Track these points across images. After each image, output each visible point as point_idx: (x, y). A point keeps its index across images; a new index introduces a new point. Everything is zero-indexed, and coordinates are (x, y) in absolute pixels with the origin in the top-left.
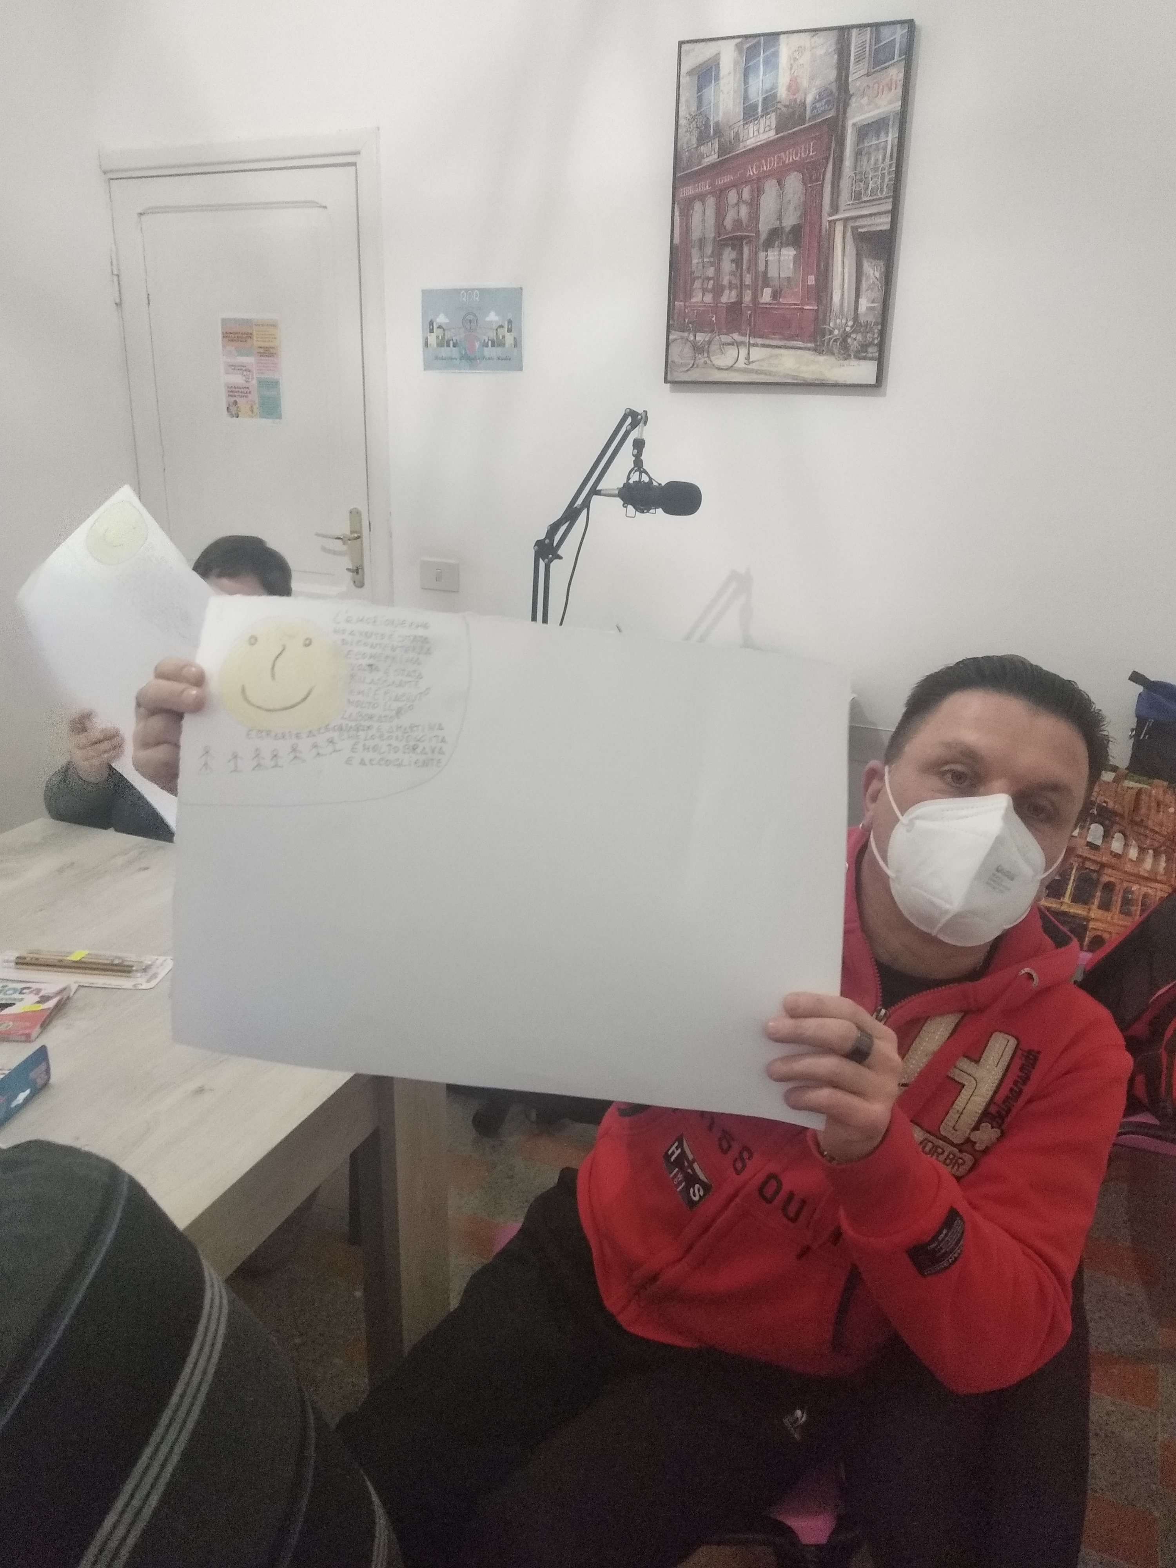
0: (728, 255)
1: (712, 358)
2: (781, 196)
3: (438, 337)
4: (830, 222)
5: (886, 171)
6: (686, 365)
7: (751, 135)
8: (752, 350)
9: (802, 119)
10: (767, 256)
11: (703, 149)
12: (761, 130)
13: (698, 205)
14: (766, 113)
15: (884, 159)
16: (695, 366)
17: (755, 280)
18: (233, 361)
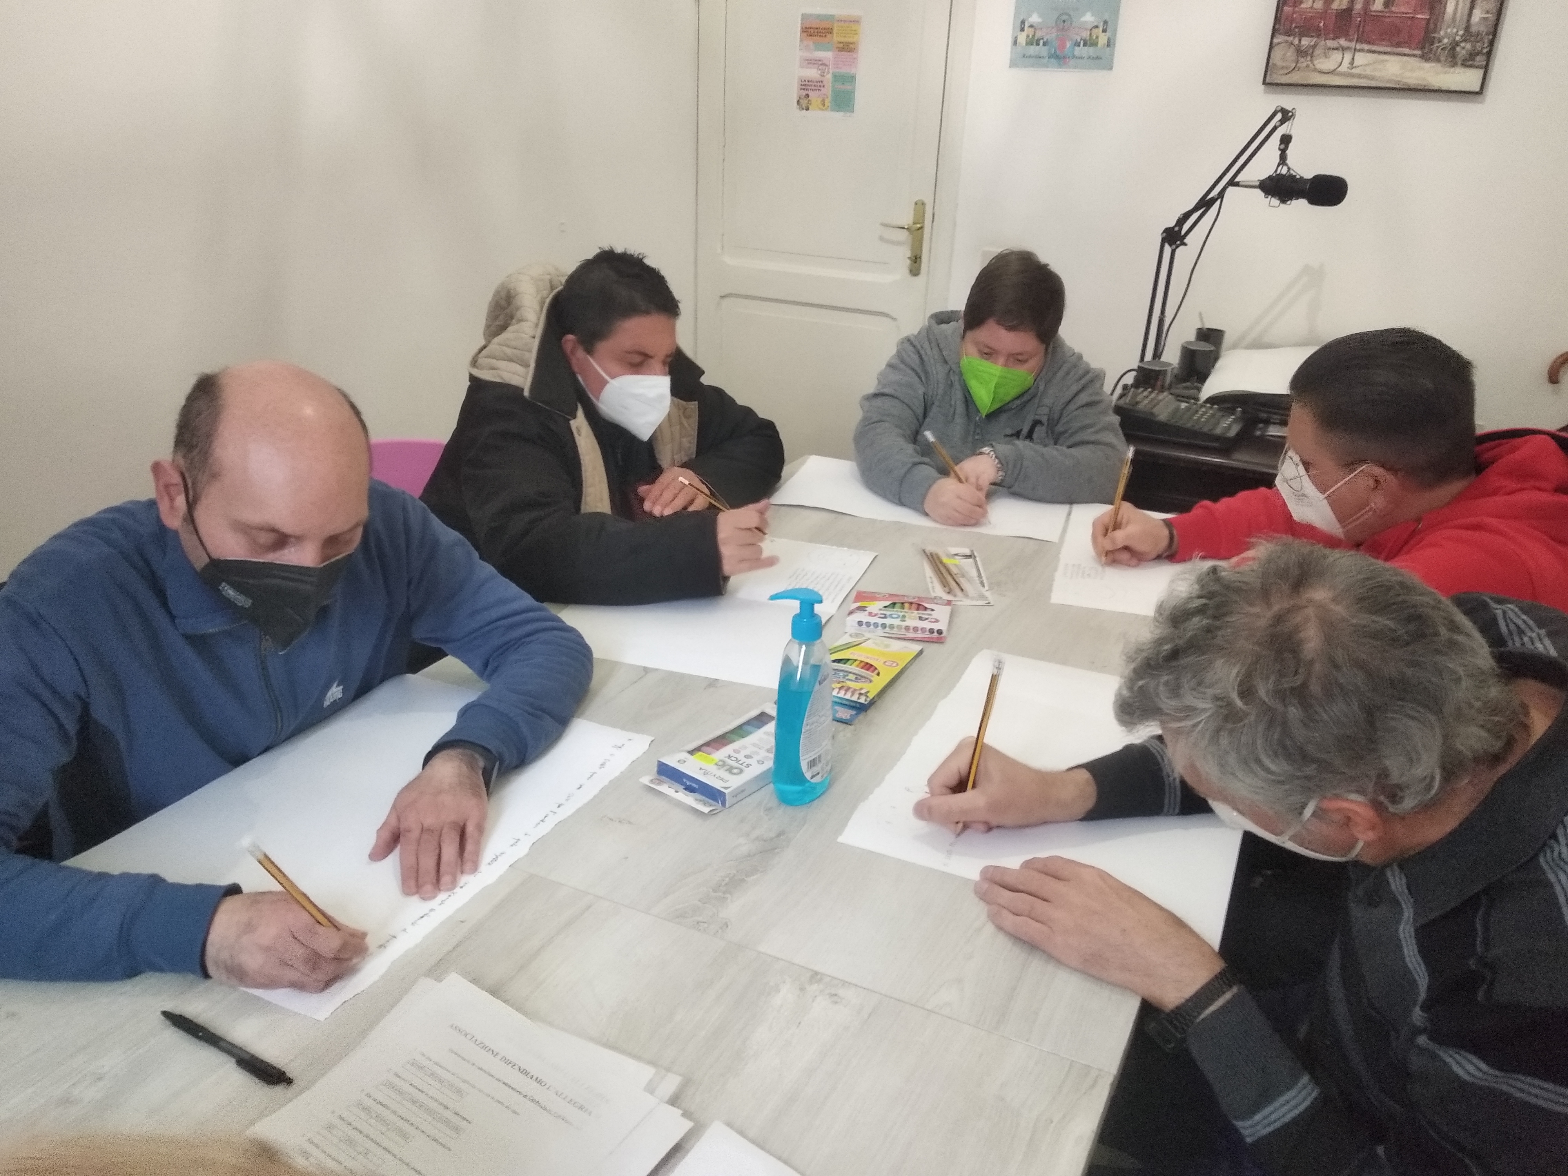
1: (1315, 62)
6: (1287, 68)
8: (1358, 55)
16: (1296, 69)
18: (808, 55)
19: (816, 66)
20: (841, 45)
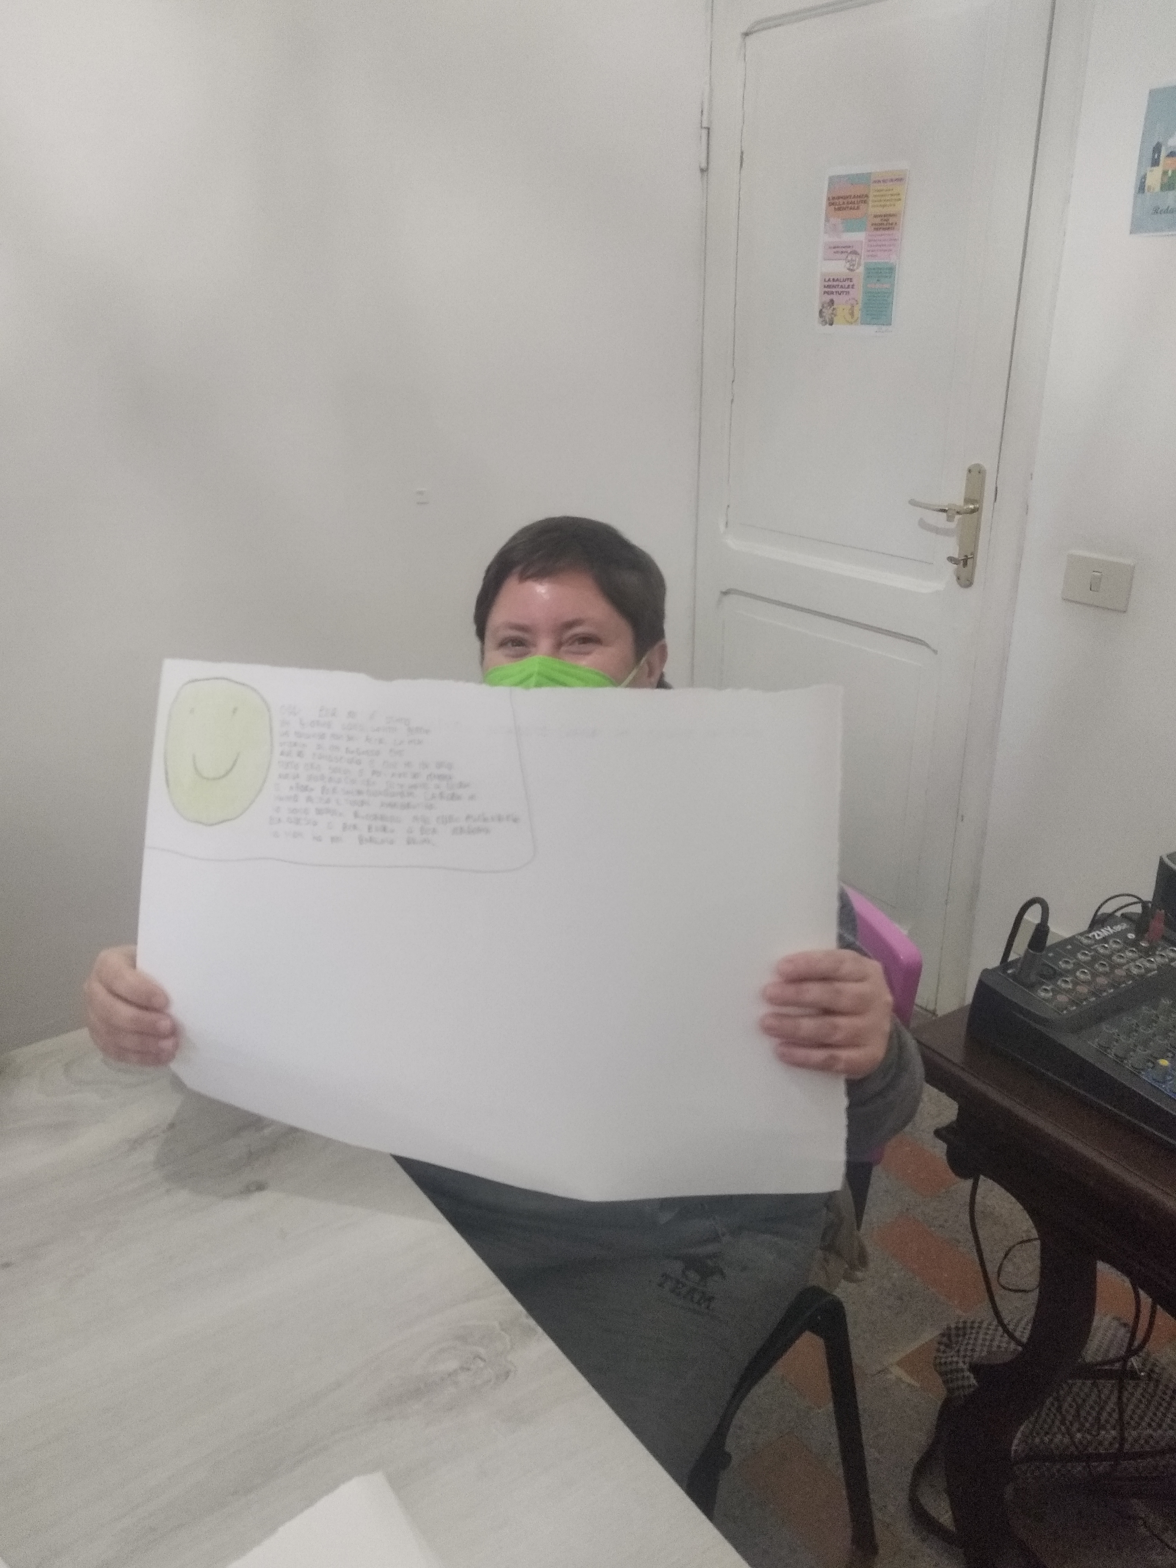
3: (1165, 173)
18: (834, 239)
19: (844, 255)
20: (878, 220)
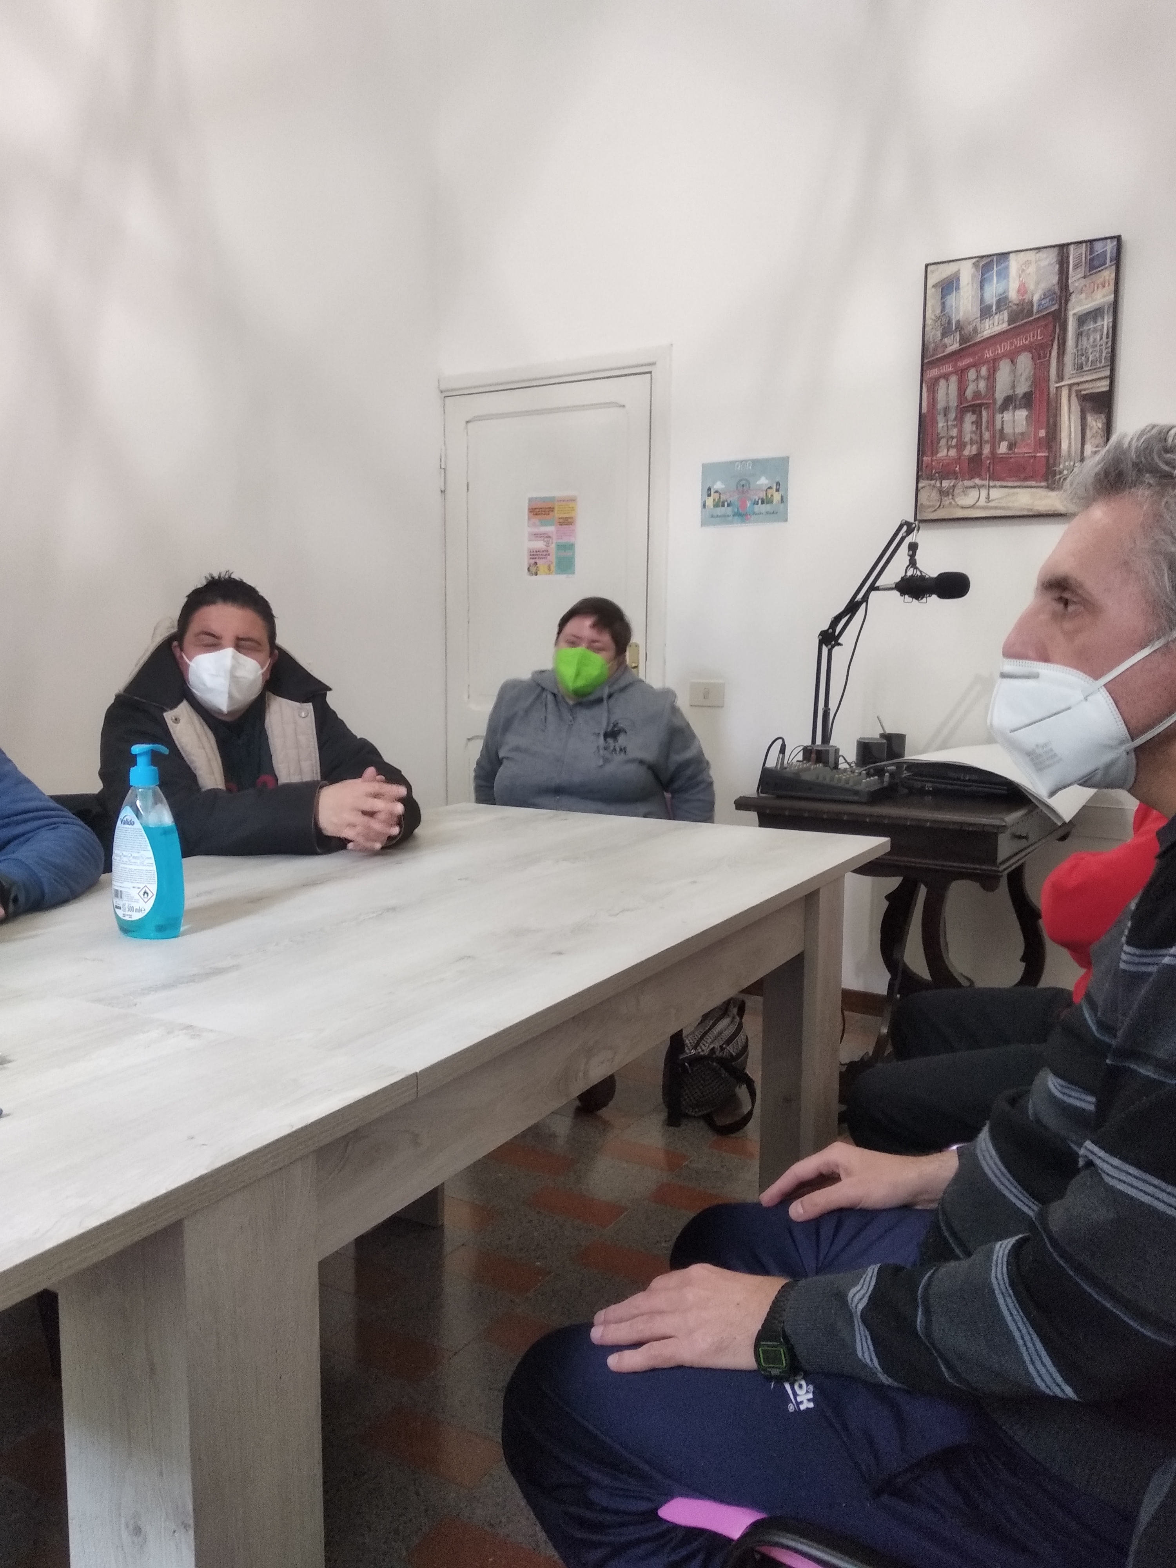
0: (969, 418)
1: (956, 500)
2: (1014, 371)
3: (714, 500)
4: (1057, 388)
5: (1104, 347)
6: (933, 506)
7: (987, 327)
8: (991, 491)
9: (1030, 313)
10: (1002, 418)
11: (946, 340)
12: (996, 324)
13: (942, 383)
14: (999, 310)
15: (1101, 338)
16: (941, 506)
17: (993, 437)
18: (536, 530)
19: (542, 538)
20: (561, 520)
